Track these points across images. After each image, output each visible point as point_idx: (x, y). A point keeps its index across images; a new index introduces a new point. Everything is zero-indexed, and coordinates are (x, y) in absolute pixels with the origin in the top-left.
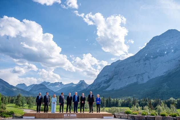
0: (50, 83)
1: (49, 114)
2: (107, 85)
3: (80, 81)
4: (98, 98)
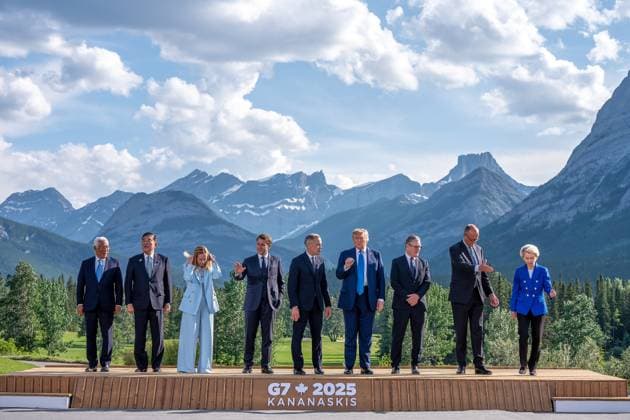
0: (236, 180)
1: (165, 379)
3: (461, 158)
4: (531, 272)
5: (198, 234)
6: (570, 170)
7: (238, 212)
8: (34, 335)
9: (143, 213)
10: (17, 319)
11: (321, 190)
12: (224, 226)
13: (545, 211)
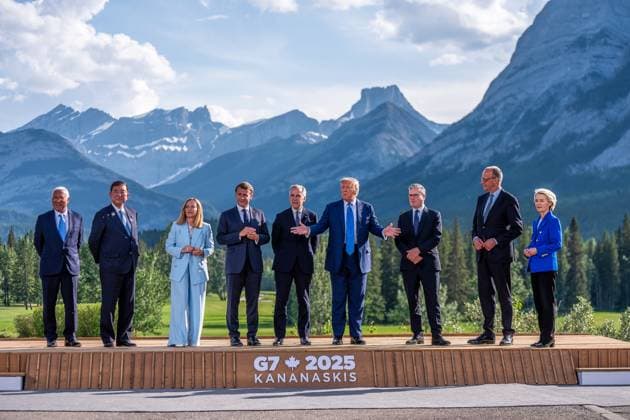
0: (108, 118)
2: (599, 126)
3: (364, 92)
6: (486, 106)
7: (110, 154)
11: (205, 128)
12: (94, 170)
13: (458, 152)
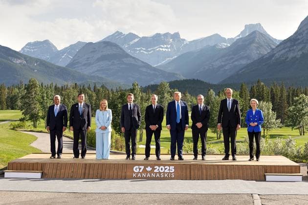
3: (246, 26)
4: (254, 112)
5: (118, 62)
6: (299, 32)
7: (138, 52)
8: (38, 113)
9: (91, 52)
10: (30, 105)
11: (178, 41)
13: (286, 52)
